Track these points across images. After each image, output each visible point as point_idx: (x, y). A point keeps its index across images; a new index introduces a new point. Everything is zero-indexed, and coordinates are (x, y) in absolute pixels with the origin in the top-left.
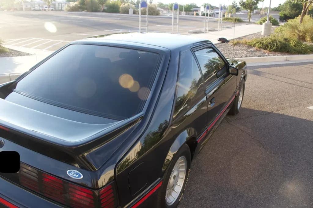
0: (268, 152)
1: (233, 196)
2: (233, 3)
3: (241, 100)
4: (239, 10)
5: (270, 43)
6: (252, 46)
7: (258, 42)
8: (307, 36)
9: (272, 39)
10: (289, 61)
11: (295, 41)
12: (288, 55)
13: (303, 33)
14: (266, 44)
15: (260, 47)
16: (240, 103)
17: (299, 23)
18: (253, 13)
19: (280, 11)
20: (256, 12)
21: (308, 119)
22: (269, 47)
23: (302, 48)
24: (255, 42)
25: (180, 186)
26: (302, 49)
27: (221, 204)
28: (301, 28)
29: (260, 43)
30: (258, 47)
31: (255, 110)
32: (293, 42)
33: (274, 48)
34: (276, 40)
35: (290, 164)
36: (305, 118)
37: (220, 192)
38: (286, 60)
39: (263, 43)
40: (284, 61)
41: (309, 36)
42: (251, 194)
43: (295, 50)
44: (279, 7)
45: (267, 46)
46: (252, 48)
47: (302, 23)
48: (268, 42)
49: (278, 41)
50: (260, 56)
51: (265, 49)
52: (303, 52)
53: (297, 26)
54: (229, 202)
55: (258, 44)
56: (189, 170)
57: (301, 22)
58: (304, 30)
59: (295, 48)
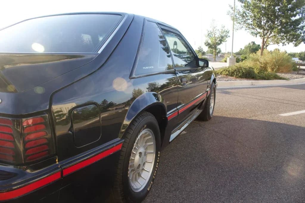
0: (247, 148)
1: (213, 186)
2: (199, 48)
3: (213, 106)
4: (205, 54)
5: (236, 70)
6: (219, 73)
7: (224, 70)
8: (268, 67)
9: (237, 66)
10: (254, 85)
11: (258, 69)
12: (253, 80)
13: (264, 65)
14: (232, 71)
15: (227, 75)
16: (212, 109)
17: (260, 56)
18: (217, 56)
19: (241, 54)
20: (220, 56)
21: (281, 122)
22: (235, 74)
23: (265, 74)
24: (221, 71)
25: (149, 172)
26: (266, 76)
27: (200, 194)
28: (262, 60)
29: (227, 71)
30: (225, 74)
31: (227, 117)
32: (257, 70)
33: (240, 75)
34: (240, 67)
35: (272, 156)
36: (279, 122)
37: (198, 183)
38: (252, 85)
39: (229, 71)
40: (250, 85)
41: (270, 67)
42: (234, 184)
43: (259, 76)
44: (240, 51)
45: (233, 73)
46: (219, 75)
47: (263, 56)
48: (234, 69)
49: (243, 68)
50: (228, 81)
51: (232, 76)
52: (266, 78)
53: (259, 59)
54: (209, 192)
55: (225, 71)
56: (159, 153)
57: (262, 54)
58: (265, 62)
59: (258, 74)
